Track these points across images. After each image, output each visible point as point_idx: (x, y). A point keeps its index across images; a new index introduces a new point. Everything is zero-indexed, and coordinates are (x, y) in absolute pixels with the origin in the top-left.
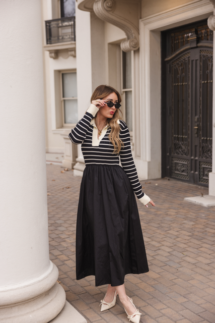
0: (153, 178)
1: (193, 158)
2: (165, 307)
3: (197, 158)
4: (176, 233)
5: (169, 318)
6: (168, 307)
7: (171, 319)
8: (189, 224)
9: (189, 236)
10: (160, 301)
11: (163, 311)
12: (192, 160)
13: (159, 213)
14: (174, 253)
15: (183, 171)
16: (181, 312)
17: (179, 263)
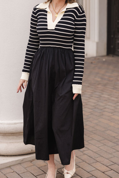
0: (101, 55)
13: (111, 79)
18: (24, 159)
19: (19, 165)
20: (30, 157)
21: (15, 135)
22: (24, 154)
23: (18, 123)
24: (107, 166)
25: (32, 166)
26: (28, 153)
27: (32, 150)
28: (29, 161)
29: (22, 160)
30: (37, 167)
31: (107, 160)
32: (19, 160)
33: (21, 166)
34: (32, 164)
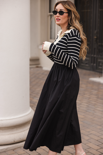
1: (92, 55)
2: (91, 130)
3: (95, 56)
4: (89, 97)
5: (95, 135)
6: (93, 130)
7: (96, 136)
8: (95, 92)
9: (96, 98)
10: (88, 128)
11: (91, 132)
12: (92, 57)
14: (90, 106)
15: (86, 64)
16: (100, 133)
17: (94, 111)
18: (8, 148)
19: (4, 152)
20: (12, 147)
21: (1, 129)
22: (8, 144)
23: (4, 120)
24: (72, 154)
25: (14, 153)
26: (11, 143)
27: (14, 141)
28: (12, 150)
29: (7, 149)
30: (18, 154)
31: (72, 149)
32: (4, 149)
33: (6, 154)
34: (14, 152)
